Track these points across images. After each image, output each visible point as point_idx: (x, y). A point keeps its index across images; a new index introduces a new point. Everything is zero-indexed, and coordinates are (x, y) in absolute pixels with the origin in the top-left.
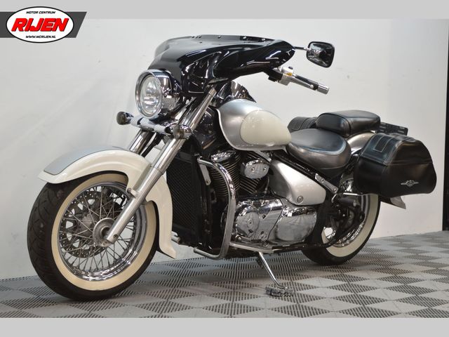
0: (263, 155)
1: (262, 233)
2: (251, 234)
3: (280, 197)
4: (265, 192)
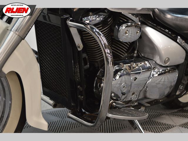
0: (133, 18)
1: (133, 94)
2: (124, 97)
3: (148, 59)
4: (135, 55)
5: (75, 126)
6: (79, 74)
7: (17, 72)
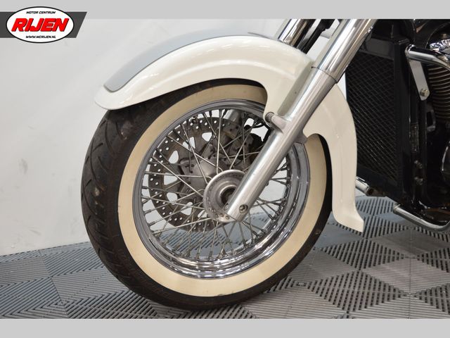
5: (396, 229)
6: (418, 140)
7: (324, 137)
